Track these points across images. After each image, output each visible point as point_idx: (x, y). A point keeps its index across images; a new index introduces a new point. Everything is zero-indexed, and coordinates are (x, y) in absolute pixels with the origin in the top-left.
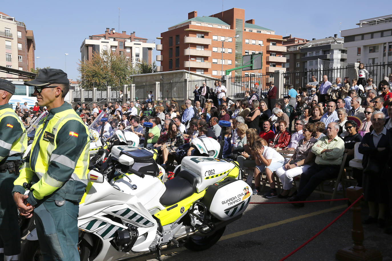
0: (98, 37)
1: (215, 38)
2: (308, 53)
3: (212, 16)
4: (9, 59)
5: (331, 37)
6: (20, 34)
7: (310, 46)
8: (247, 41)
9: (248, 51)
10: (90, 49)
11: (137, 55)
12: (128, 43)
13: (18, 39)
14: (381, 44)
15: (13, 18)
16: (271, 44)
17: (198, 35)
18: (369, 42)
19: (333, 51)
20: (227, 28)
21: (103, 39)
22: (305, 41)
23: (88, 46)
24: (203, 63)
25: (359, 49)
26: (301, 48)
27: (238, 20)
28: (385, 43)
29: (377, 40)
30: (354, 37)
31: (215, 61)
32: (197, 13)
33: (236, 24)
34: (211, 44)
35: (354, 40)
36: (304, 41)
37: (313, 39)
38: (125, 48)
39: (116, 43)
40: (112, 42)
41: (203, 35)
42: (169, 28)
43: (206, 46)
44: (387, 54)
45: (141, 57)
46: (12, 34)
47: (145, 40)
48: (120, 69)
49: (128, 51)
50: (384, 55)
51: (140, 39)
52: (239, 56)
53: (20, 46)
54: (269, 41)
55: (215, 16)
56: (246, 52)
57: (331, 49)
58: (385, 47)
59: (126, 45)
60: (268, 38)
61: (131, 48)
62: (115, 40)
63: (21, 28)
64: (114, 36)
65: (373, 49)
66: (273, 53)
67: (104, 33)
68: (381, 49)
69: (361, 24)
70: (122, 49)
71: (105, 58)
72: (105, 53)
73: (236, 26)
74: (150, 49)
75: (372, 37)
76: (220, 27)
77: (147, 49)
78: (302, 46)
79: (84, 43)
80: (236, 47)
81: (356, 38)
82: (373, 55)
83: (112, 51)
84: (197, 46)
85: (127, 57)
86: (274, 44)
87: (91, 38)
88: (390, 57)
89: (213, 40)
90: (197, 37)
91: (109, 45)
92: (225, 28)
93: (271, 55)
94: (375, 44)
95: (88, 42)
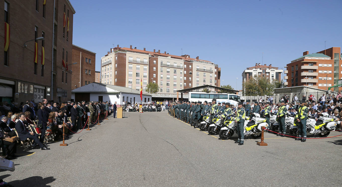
0: (251, 68)
1: (320, 65)
3: (318, 53)
4: (211, 82)
6: (216, 70)
10: (248, 75)
11: (273, 77)
12: (268, 70)
13: (215, 72)
15: (213, 63)
20: (329, 59)
21: (254, 69)
23: (246, 73)
24: (313, 79)
27: (336, 54)
31: (320, 78)
32: (309, 52)
33: (335, 56)
38: (266, 73)
39: (261, 71)
40: (259, 70)
42: (291, 62)
45: (275, 78)
46: (213, 71)
47: (277, 68)
48: (264, 85)
49: (268, 74)
51: (274, 68)
52: (337, 75)
53: (216, 75)
55: (320, 52)
59: (266, 72)
61: (269, 73)
62: (260, 69)
63: (216, 68)
64: (260, 67)
67: (255, 66)
70: (264, 73)
71: (255, 79)
72: (255, 76)
73: (335, 57)
74: (280, 73)
76: (324, 59)
77: (278, 73)
79: (244, 72)
80: (334, 69)
83: (258, 75)
85: (267, 78)
87: (248, 69)
89: (319, 67)
90: (309, 65)
91: (257, 72)
92: (327, 59)
95: (247, 71)
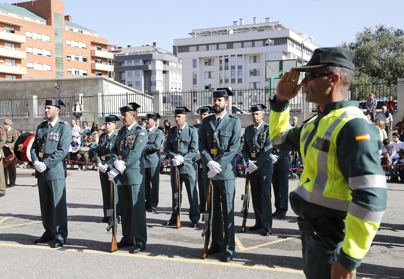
2: (126, 62)
5: (148, 45)
7: (127, 54)
8: (68, 42)
9: (70, 55)
14: (217, 57)
16: (96, 48)
17: (6, 28)
18: (204, 53)
19: (155, 60)
22: (117, 48)
24: (15, 67)
25: (194, 61)
26: (116, 55)
27: (57, 14)
28: (221, 57)
29: (213, 53)
30: (189, 47)
33: (55, 19)
34: (25, 42)
35: (188, 51)
36: (115, 48)
37: (129, 46)
41: (13, 29)
43: (17, 45)
44: (223, 68)
50: (221, 69)
52: (60, 61)
54: (93, 44)
56: (68, 57)
57: (153, 58)
58: (221, 61)
60: (93, 41)
65: (209, 62)
66: (98, 60)
68: (217, 62)
69: (196, 34)
73: (55, 22)
75: (208, 49)
76: (34, 22)
78: (118, 54)
80: (56, 48)
81: (190, 48)
82: (209, 68)
84: (6, 44)
86: (99, 49)
88: (226, 71)
89: (26, 38)
90: (5, 31)
92: (40, 23)
93: (96, 61)
94: (211, 57)
